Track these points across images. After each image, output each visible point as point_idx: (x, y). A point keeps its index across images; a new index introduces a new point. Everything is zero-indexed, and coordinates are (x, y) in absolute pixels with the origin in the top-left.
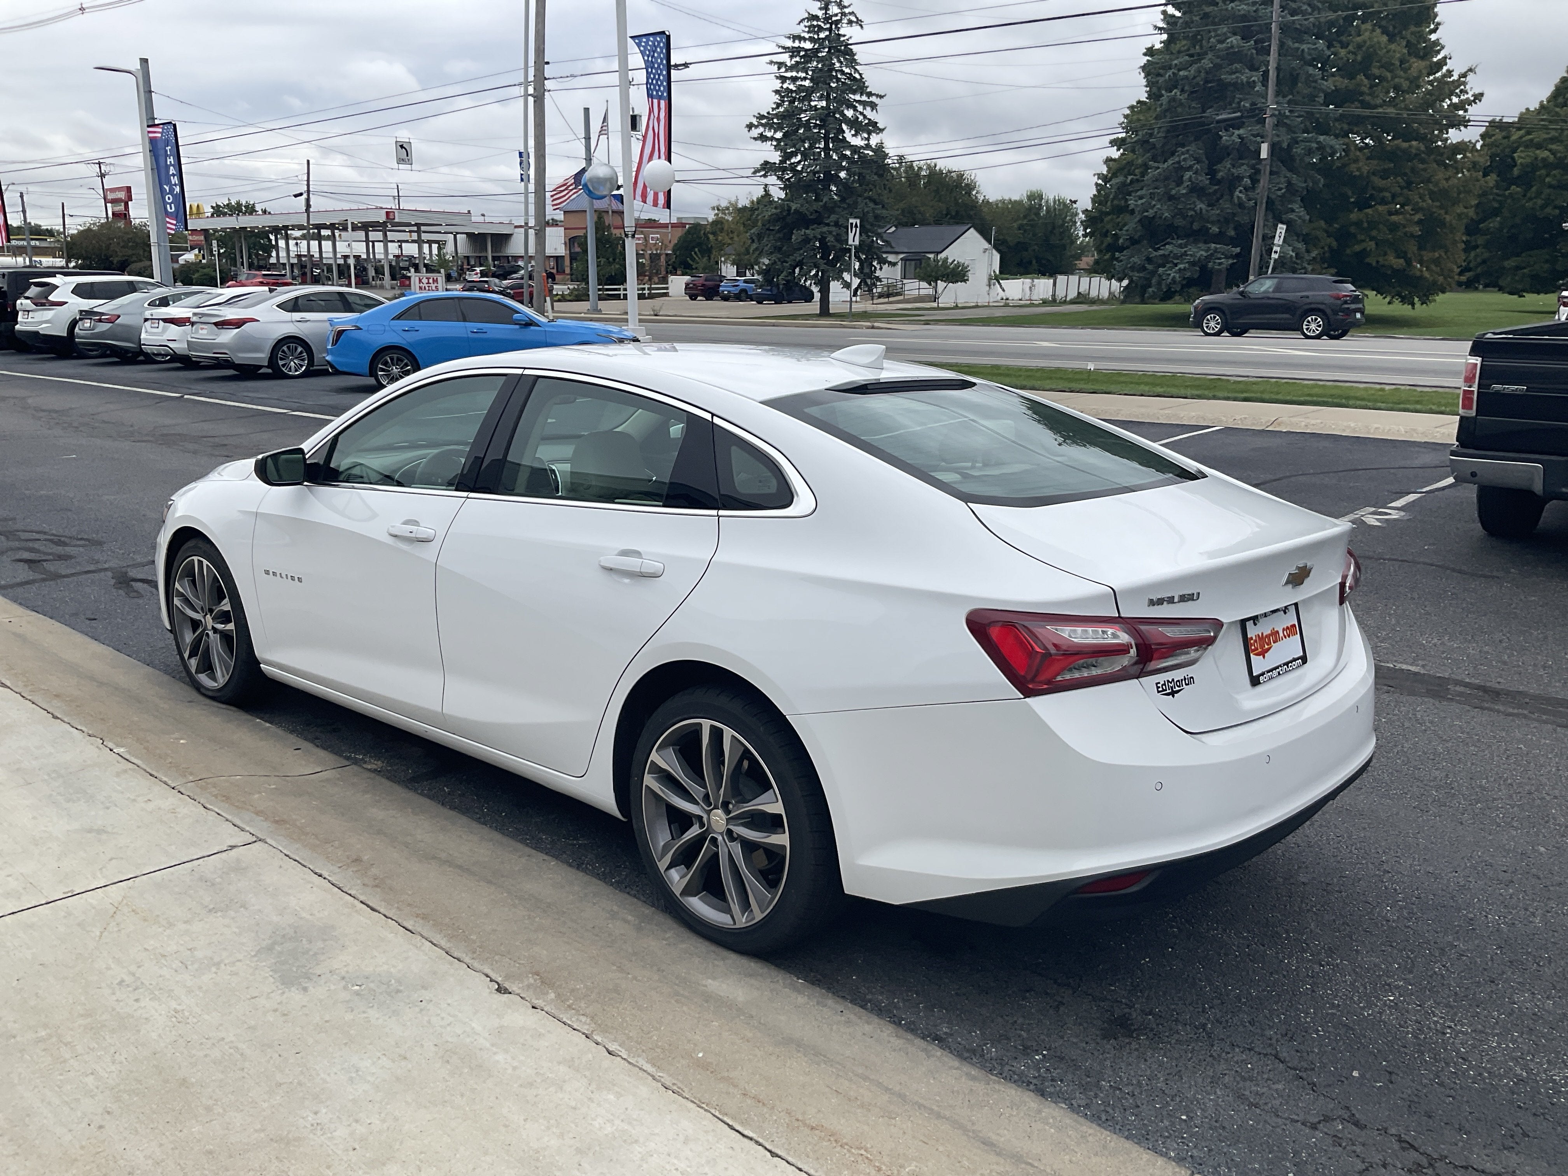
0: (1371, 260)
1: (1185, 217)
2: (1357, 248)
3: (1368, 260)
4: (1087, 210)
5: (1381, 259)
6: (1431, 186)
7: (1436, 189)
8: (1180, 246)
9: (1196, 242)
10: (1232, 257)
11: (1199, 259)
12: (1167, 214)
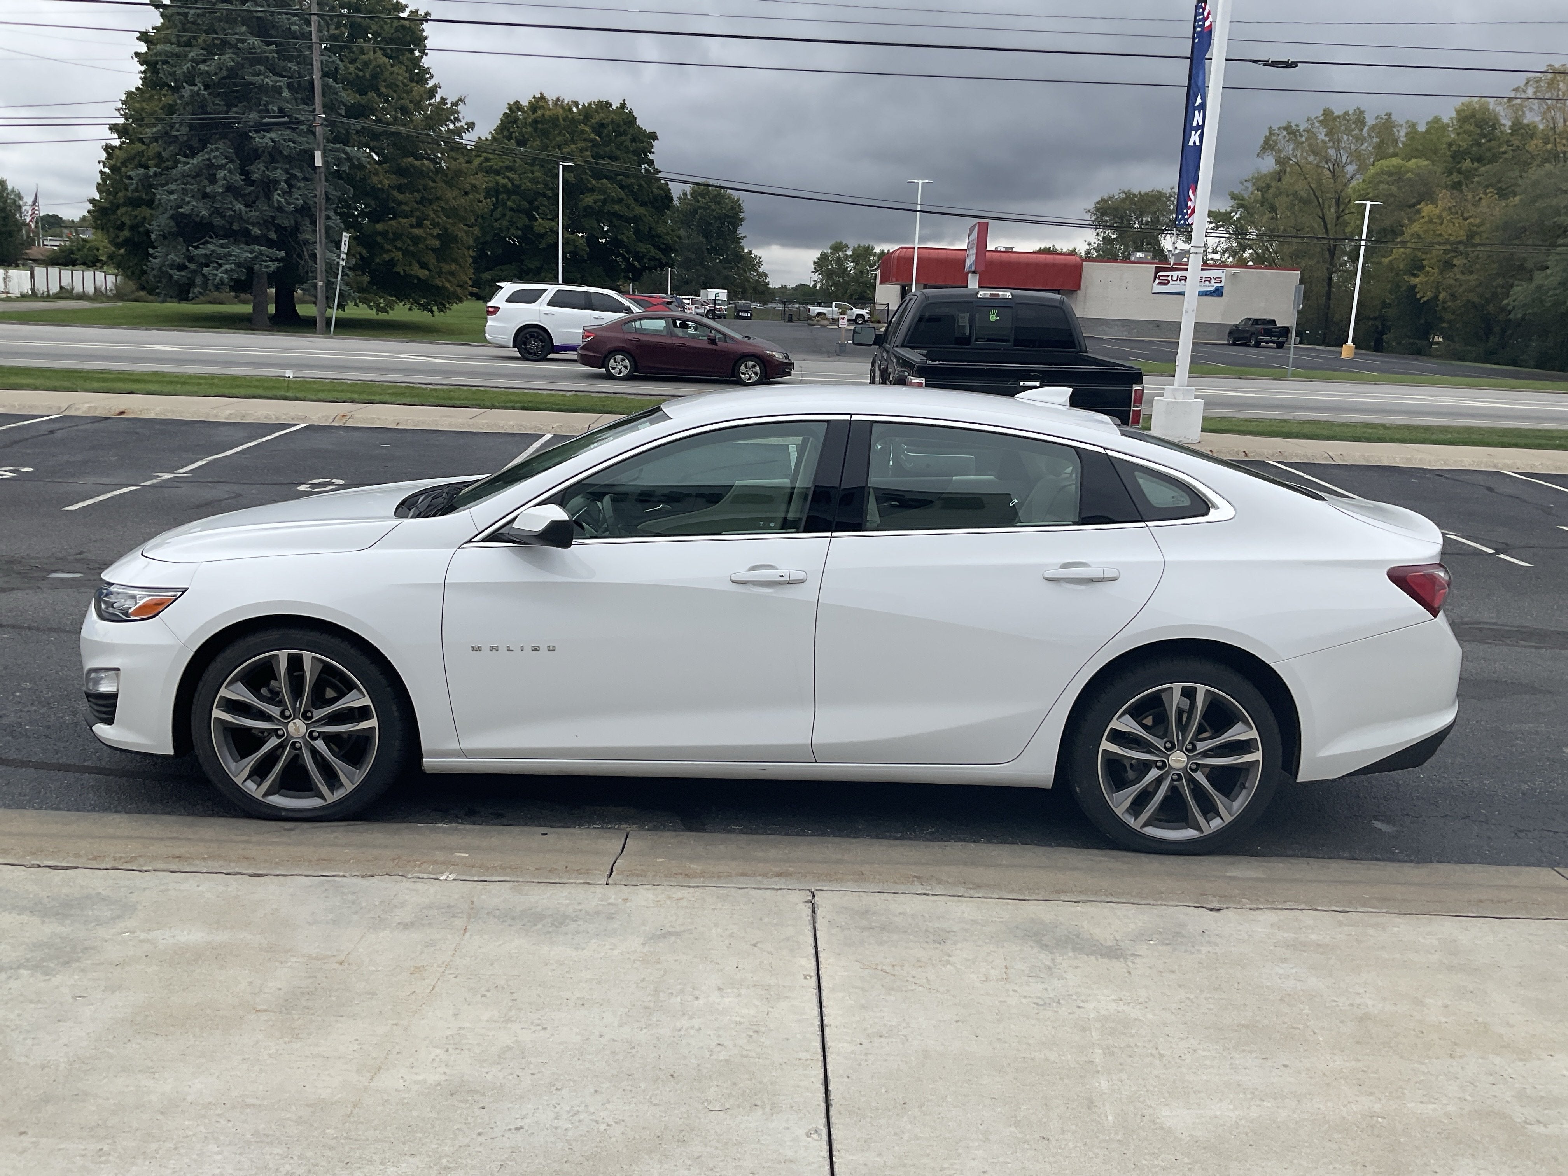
0: (399, 269)
1: (222, 215)
2: (386, 257)
3: (396, 269)
4: (94, 199)
5: (407, 269)
6: (443, 204)
7: (447, 207)
8: (222, 246)
9: (236, 242)
10: (277, 260)
11: (245, 260)
12: (204, 212)
